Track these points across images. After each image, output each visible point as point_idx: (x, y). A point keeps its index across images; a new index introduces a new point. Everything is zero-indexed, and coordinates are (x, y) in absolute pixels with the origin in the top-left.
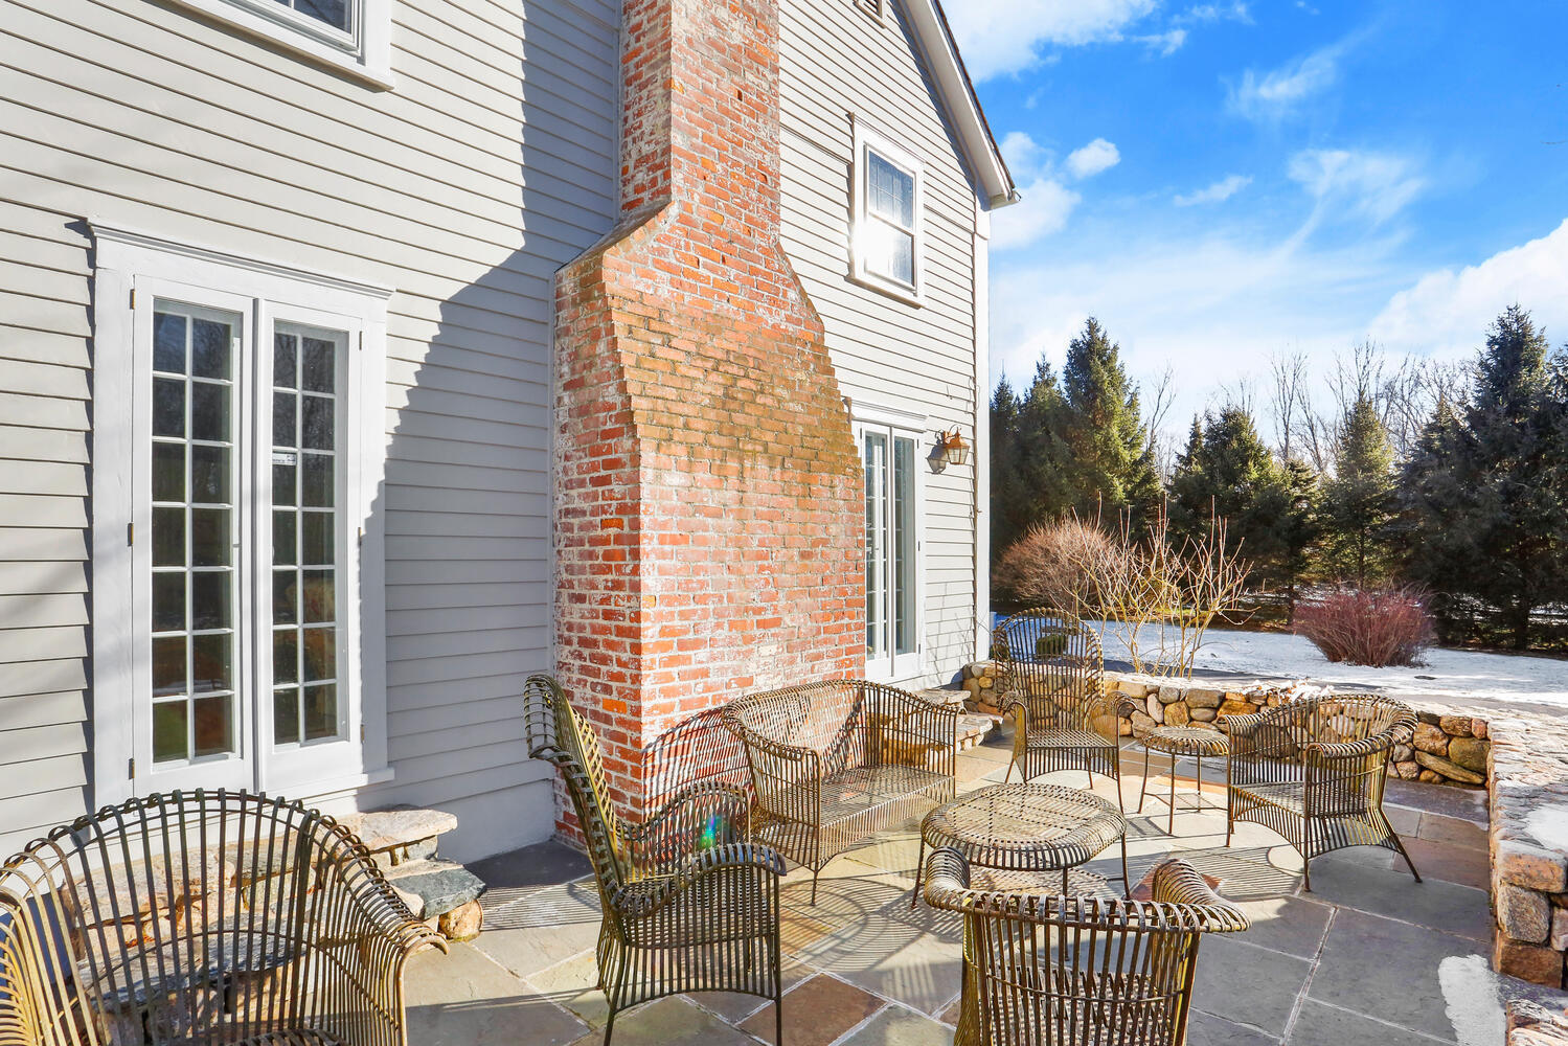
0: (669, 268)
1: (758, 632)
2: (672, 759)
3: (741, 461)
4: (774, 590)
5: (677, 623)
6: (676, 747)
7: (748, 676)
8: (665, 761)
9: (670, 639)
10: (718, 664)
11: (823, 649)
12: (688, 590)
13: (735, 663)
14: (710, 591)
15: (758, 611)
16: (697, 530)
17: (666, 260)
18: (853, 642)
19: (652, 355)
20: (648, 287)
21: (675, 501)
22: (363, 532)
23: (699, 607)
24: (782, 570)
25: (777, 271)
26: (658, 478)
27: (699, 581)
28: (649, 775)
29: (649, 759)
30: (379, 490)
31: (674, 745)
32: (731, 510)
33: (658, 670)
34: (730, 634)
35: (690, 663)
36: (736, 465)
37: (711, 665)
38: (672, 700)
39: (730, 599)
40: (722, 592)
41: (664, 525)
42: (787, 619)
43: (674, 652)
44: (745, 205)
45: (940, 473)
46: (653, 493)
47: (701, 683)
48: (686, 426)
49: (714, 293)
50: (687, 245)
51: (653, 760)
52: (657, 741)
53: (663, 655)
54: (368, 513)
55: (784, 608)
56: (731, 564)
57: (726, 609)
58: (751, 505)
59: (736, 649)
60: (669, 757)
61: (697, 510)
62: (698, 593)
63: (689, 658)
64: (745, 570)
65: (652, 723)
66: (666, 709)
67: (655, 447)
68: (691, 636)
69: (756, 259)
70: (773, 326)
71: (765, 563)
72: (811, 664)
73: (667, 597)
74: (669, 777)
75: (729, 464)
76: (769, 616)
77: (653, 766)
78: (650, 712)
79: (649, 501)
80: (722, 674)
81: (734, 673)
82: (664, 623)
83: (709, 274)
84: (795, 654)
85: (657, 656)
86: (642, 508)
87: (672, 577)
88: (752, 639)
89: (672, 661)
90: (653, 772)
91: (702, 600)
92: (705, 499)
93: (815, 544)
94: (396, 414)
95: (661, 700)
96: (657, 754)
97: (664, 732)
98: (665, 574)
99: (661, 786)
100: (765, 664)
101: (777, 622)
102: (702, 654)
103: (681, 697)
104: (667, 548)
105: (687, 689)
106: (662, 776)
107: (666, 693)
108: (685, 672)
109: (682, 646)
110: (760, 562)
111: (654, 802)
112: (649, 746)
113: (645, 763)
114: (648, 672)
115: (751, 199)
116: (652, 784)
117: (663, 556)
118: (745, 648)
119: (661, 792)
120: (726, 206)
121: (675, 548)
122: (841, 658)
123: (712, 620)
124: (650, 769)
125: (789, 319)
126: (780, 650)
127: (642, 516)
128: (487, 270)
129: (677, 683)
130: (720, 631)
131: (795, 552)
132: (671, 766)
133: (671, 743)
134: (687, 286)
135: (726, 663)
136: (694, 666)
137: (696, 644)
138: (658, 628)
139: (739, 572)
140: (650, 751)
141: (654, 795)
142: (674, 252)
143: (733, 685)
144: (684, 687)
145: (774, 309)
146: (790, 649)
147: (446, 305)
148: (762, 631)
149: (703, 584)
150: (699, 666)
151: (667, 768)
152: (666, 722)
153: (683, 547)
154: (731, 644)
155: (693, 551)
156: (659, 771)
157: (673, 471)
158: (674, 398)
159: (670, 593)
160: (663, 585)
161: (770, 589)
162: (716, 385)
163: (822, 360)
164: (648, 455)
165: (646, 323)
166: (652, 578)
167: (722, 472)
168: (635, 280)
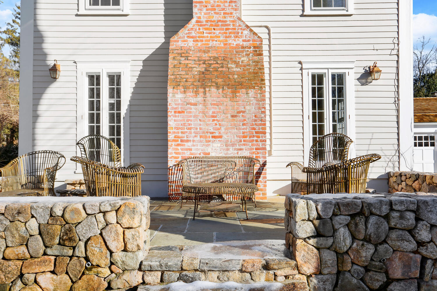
0: (192, 37)
1: (211, 139)
2: (178, 172)
3: (204, 88)
4: (219, 127)
5: (180, 135)
6: (180, 169)
7: (208, 152)
8: (176, 172)
9: (177, 139)
10: (196, 147)
11: (244, 147)
12: (184, 126)
13: (202, 148)
14: (192, 126)
15: (212, 133)
16: (188, 109)
17: (191, 35)
18: (259, 146)
19: (180, 63)
20: (185, 44)
21: (180, 102)
22: (124, 116)
23: (188, 131)
24: (222, 121)
25: (238, 26)
26: (174, 96)
27: (188, 124)
28: (170, 174)
29: (170, 170)
30: (128, 107)
31: (179, 168)
32: (201, 103)
33: (173, 147)
34: (200, 139)
35: (185, 146)
36: (202, 90)
37: (193, 147)
38: (178, 155)
39: (200, 129)
40: (197, 127)
41: (176, 108)
42: (225, 136)
43: (179, 142)
44: (223, 9)
45: (367, 85)
46: (172, 100)
47: (189, 152)
48: (186, 81)
49: (210, 40)
50: (199, 29)
51: (172, 171)
52: (173, 166)
53: (175, 143)
54: (125, 112)
55: (224, 133)
56: (200, 119)
57: (198, 132)
58: (209, 101)
59: (203, 143)
60: (177, 171)
61: (188, 104)
62: (188, 127)
63: (185, 145)
64: (206, 121)
65: (171, 161)
66: (176, 158)
67: (173, 88)
68: (185, 139)
69: (229, 25)
70: (237, 45)
71: (215, 119)
72: (237, 151)
73: (176, 127)
74: (177, 176)
75: (199, 90)
76: (217, 134)
77: (172, 173)
78: (171, 158)
79: (170, 102)
80: (197, 151)
81: (202, 150)
82: (176, 135)
83: (208, 35)
84: (229, 147)
85: (173, 143)
86: (168, 104)
87: (179, 122)
88: (209, 141)
89: (178, 145)
90: (172, 174)
91: (190, 129)
92: (190, 101)
93: (239, 112)
94: (132, 89)
95: (174, 155)
96: (173, 170)
97: (176, 164)
98: (176, 121)
99: (175, 179)
100: (215, 149)
101: (221, 137)
102: (190, 144)
103: (182, 155)
104: (177, 114)
105: (184, 153)
106: (175, 176)
107: (176, 153)
108: (183, 148)
109: (182, 141)
110: (213, 118)
111: (172, 182)
112: (171, 167)
113: (169, 171)
114: (170, 147)
115: (226, 7)
116: (171, 177)
117: (176, 116)
118: (206, 144)
119: (174, 180)
120: (215, 12)
121: (180, 114)
122: (252, 151)
123: (193, 135)
124: (171, 173)
125: (243, 41)
126: (222, 146)
127: (168, 106)
128: (154, 50)
129: (180, 151)
130: (196, 138)
131: (229, 116)
132: (178, 174)
133: (178, 167)
134: (199, 41)
135: (199, 147)
136: (186, 147)
137: (187, 141)
138: (173, 135)
139: (204, 121)
140: (171, 168)
141: (172, 180)
142: (194, 32)
143: (202, 154)
144: (183, 152)
145: (237, 39)
146: (226, 145)
147: (144, 61)
148: (214, 139)
149: (190, 125)
150: (188, 147)
151: (177, 174)
152: (176, 161)
153: (183, 114)
154: (201, 142)
155: (186, 115)
156: (174, 174)
157: (179, 93)
158: (184, 74)
159: (178, 127)
160: (175, 124)
161: (218, 126)
162: (202, 68)
163: (258, 51)
164: (170, 90)
165: (181, 55)
166: (172, 123)
167: (197, 93)
168: (180, 44)
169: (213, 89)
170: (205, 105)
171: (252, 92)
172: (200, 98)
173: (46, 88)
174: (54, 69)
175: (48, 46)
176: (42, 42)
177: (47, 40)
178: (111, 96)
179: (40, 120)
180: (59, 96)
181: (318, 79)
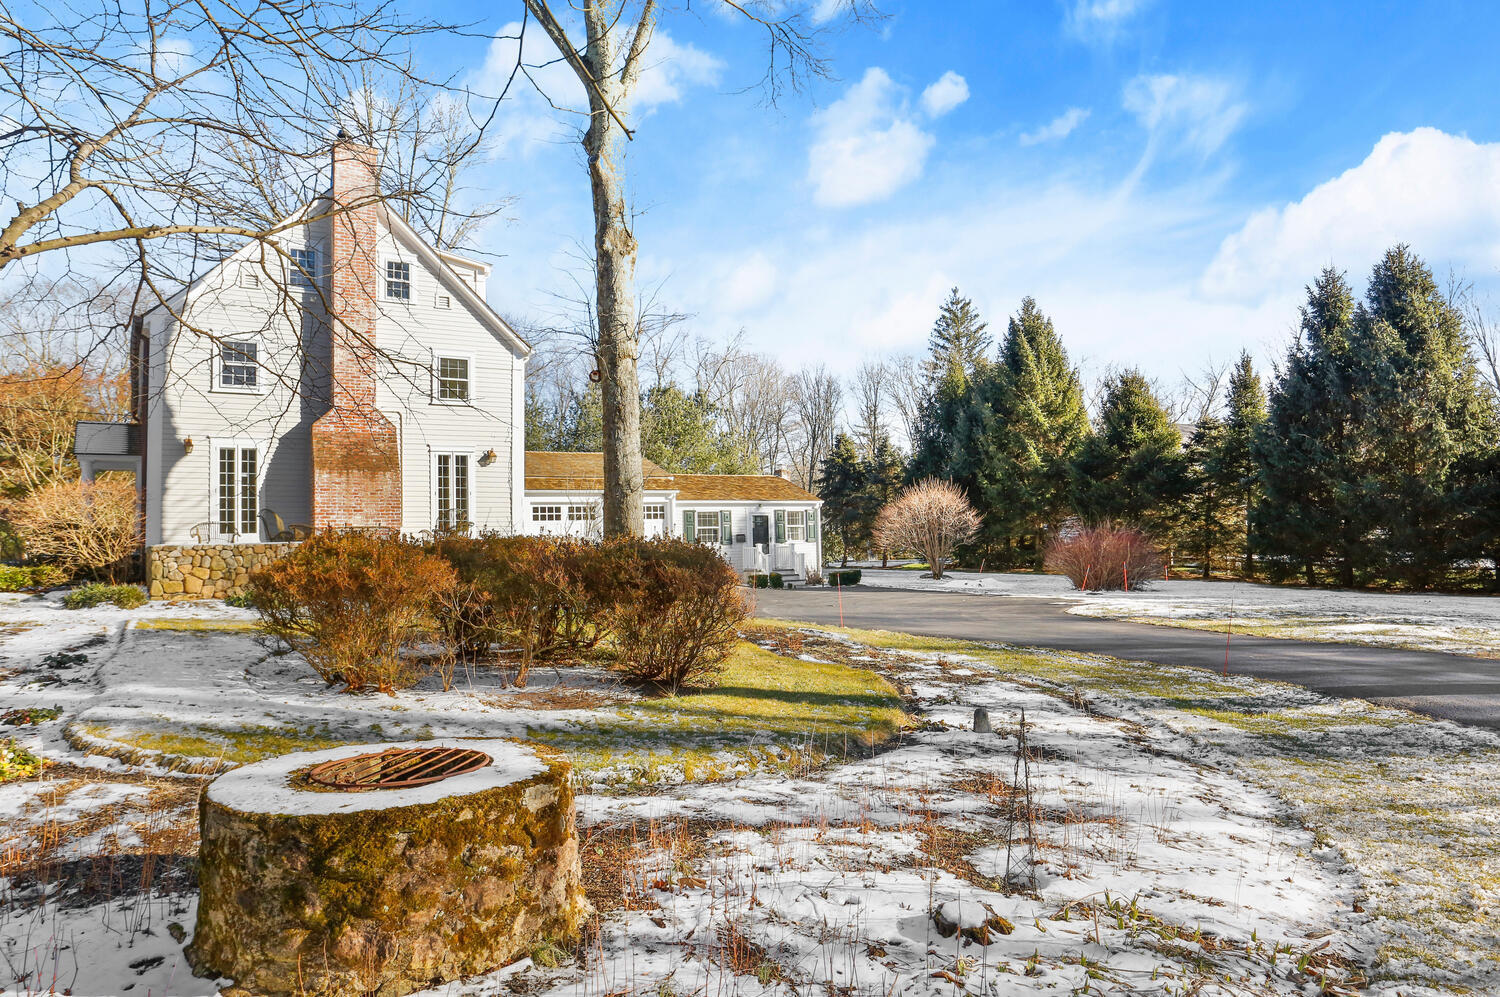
1: (353, 512)
3: (347, 470)
4: (360, 502)
5: (325, 509)
7: (350, 524)
9: (323, 512)
10: (340, 519)
11: (381, 519)
12: (329, 501)
13: (346, 520)
14: (337, 502)
15: (354, 507)
16: (333, 487)
17: (333, 422)
18: (394, 518)
19: (323, 447)
20: (326, 430)
21: (325, 481)
22: (260, 490)
23: (333, 505)
24: (363, 497)
25: (375, 416)
26: (320, 476)
30: (264, 481)
32: (344, 483)
33: (319, 519)
34: (344, 512)
35: (329, 518)
36: (345, 471)
37: (337, 520)
39: (344, 504)
40: (341, 502)
41: (322, 487)
42: (365, 510)
43: (325, 515)
44: (362, 400)
45: (486, 467)
47: (334, 524)
48: (330, 463)
49: (350, 427)
50: (340, 416)
53: (319, 516)
54: (261, 486)
55: (364, 507)
56: (344, 495)
57: (342, 506)
58: (351, 481)
59: (346, 516)
61: (332, 483)
62: (333, 502)
64: (349, 497)
67: (318, 469)
68: (330, 512)
69: (367, 414)
70: (374, 432)
71: (357, 496)
75: (343, 471)
76: (358, 509)
79: (317, 482)
80: (341, 522)
81: (345, 522)
84: (369, 519)
86: (315, 483)
87: (324, 498)
88: (352, 514)
89: (324, 517)
91: (335, 504)
92: (335, 480)
93: (377, 491)
94: (268, 465)
98: (322, 498)
100: (356, 521)
101: (361, 511)
104: (323, 492)
107: (323, 524)
110: (355, 495)
114: (316, 519)
117: (321, 493)
118: (349, 516)
120: (354, 403)
121: (325, 492)
123: (338, 509)
125: (379, 429)
126: (362, 518)
127: (315, 485)
129: (326, 522)
130: (340, 512)
131: (369, 493)
134: (340, 427)
135: (342, 519)
137: (332, 514)
138: (319, 509)
139: (347, 497)
142: (336, 419)
143: (346, 525)
145: (374, 427)
146: (366, 518)
148: (356, 513)
149: (334, 500)
153: (328, 492)
154: (344, 515)
155: (331, 493)
157: (324, 474)
158: (327, 457)
159: (323, 502)
160: (321, 500)
162: (344, 452)
163: (392, 439)
164: (317, 471)
165: (324, 439)
166: (318, 498)
167: (341, 474)
168: (322, 429)
169: (355, 471)
170: (348, 483)
171: (388, 474)
172: (344, 478)
173: (177, 460)
174: (188, 443)
175: (178, 421)
176: (172, 416)
177: (176, 414)
178: (244, 470)
179: (169, 492)
180: (190, 470)
181: (444, 460)
